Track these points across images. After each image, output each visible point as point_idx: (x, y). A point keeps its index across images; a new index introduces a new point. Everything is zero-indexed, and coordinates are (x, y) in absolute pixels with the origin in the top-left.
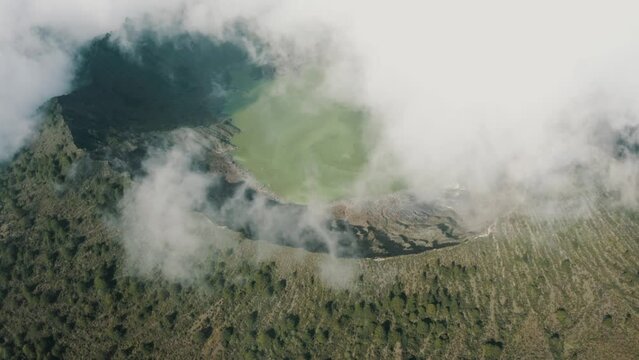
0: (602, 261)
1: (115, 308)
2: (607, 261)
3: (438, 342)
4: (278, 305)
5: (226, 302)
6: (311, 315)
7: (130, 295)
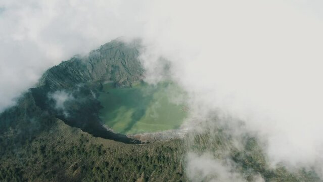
1: (44, 160)
3: (158, 173)
4: (102, 159)
5: (84, 158)
6: (113, 163)
7: (50, 156)
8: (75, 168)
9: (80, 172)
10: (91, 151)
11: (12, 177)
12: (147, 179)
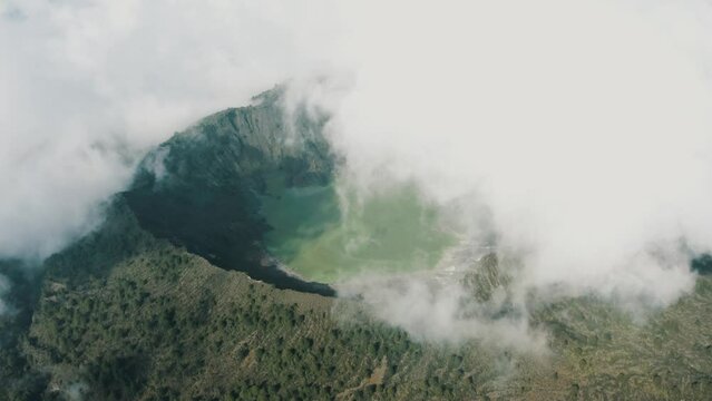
1: (175, 339)
3: (413, 355)
4: (298, 332)
5: (260, 332)
6: (322, 339)
7: (187, 331)
8: (245, 353)
9: (254, 362)
10: (274, 318)
12: (394, 369)
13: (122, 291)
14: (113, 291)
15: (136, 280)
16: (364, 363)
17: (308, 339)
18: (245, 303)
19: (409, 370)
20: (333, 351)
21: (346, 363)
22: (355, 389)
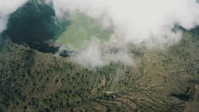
0: (151, 52)
1: (32, 80)
2: (153, 51)
3: (113, 74)
4: (74, 71)
5: (60, 73)
6: (82, 72)
7: (36, 76)
8: (57, 81)
9: (61, 84)
10: (64, 68)
11: (14, 97)
12: (108, 79)
13: (11, 65)
14: (7, 66)
15: (14, 60)
16: (98, 79)
17: (77, 73)
18: (53, 64)
19: (113, 79)
20: (87, 76)
21: (92, 80)
22: (97, 88)
